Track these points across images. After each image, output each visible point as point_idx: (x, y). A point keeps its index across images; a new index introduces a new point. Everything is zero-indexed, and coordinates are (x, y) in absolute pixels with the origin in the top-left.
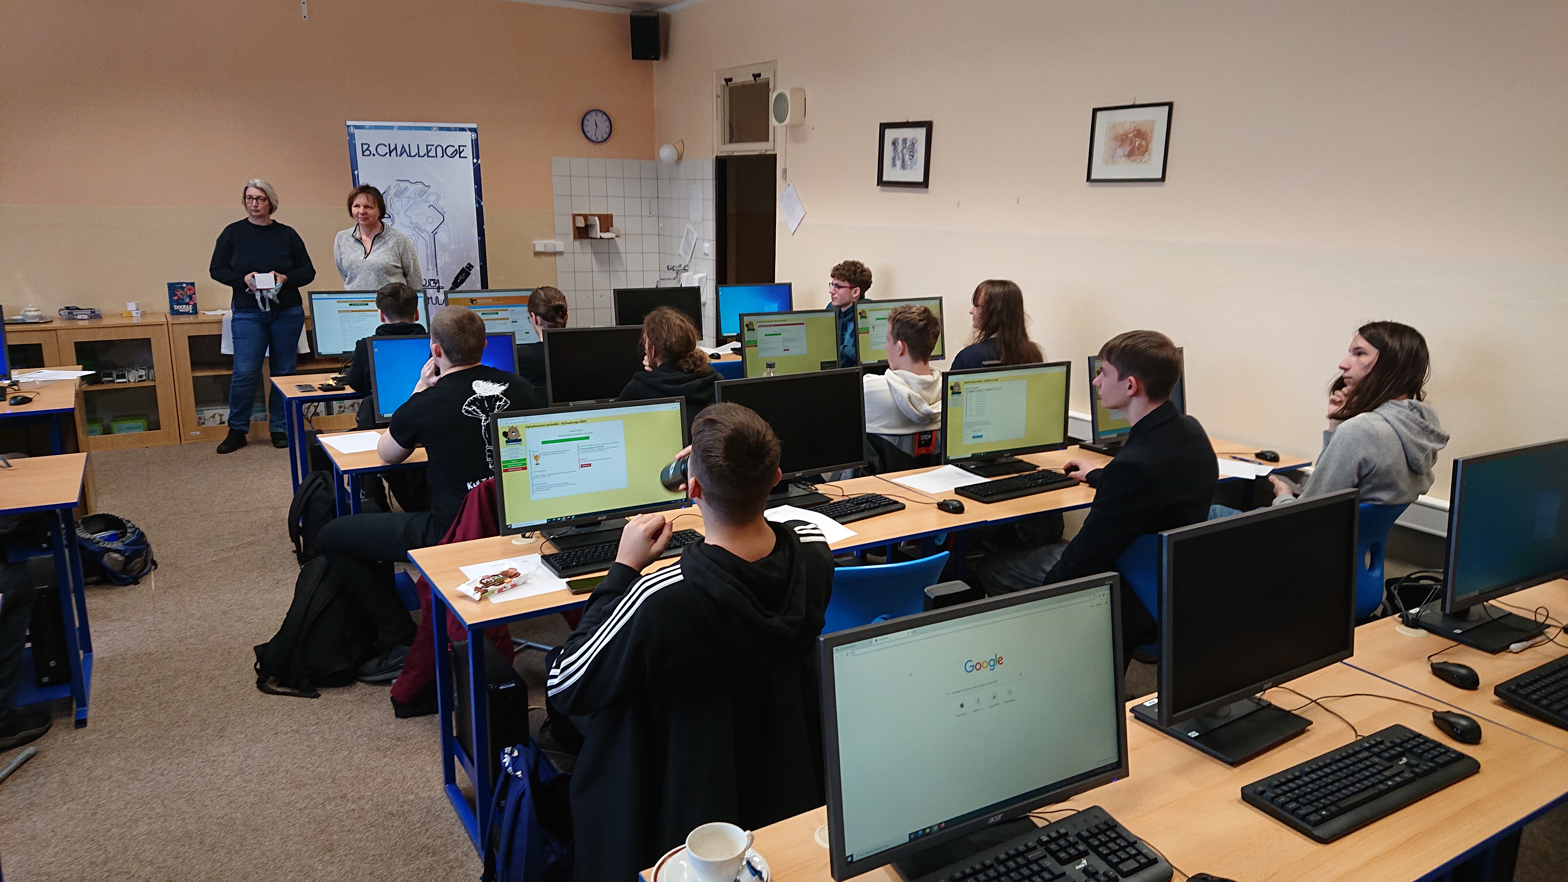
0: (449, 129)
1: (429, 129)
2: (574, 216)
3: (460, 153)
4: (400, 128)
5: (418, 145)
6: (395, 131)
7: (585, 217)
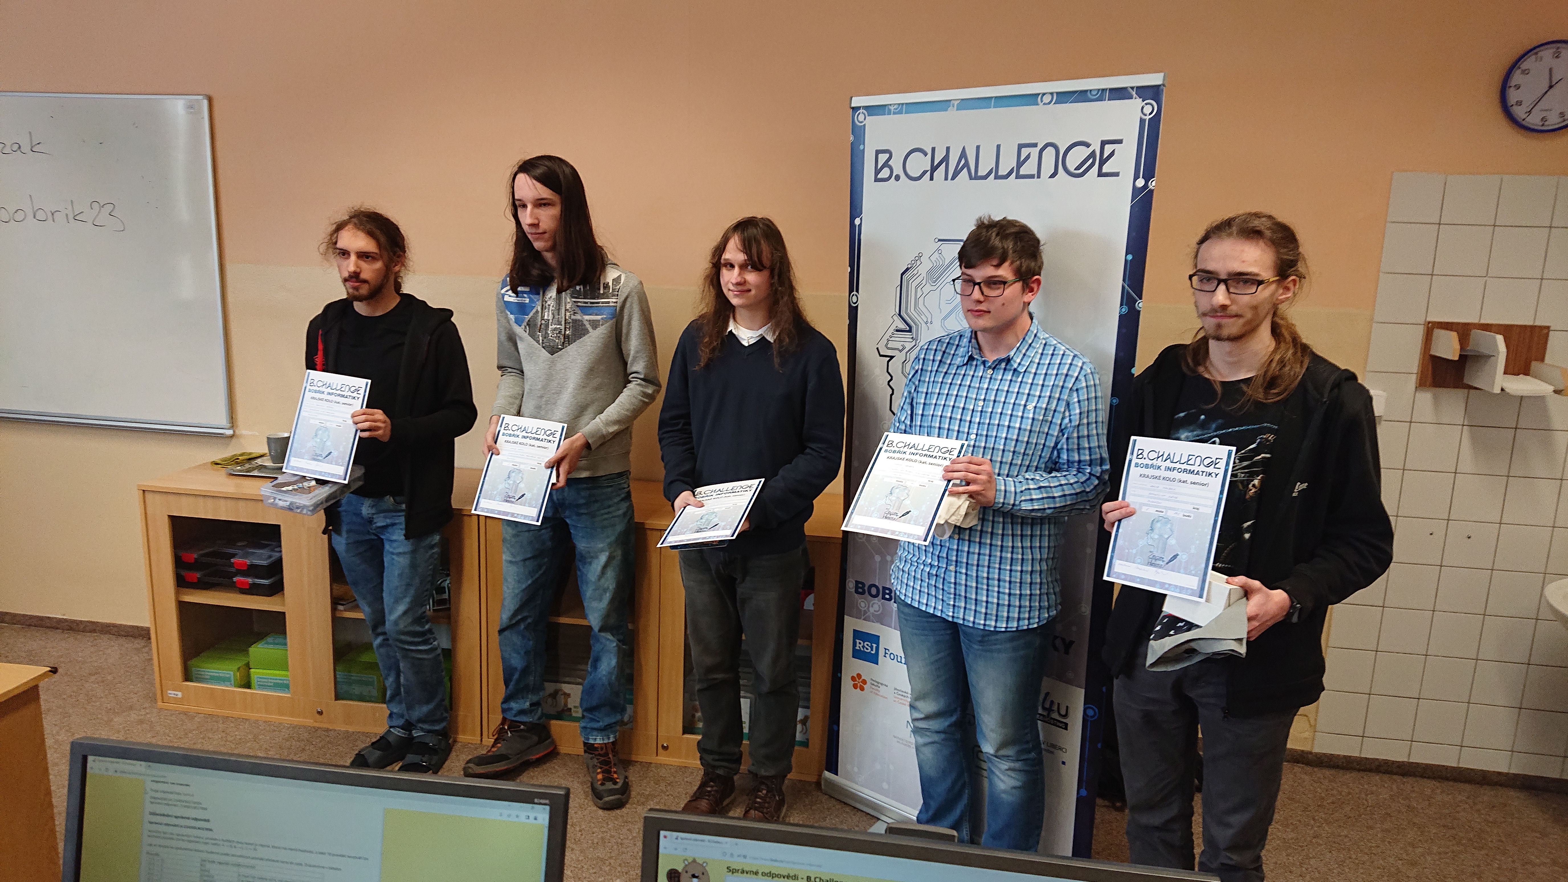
0: (1082, 96)
1: (1032, 99)
2: (1431, 328)
3: (1103, 162)
4: (966, 104)
5: (998, 147)
6: (952, 112)
7: (1464, 331)
